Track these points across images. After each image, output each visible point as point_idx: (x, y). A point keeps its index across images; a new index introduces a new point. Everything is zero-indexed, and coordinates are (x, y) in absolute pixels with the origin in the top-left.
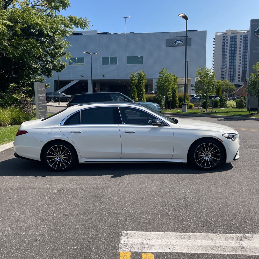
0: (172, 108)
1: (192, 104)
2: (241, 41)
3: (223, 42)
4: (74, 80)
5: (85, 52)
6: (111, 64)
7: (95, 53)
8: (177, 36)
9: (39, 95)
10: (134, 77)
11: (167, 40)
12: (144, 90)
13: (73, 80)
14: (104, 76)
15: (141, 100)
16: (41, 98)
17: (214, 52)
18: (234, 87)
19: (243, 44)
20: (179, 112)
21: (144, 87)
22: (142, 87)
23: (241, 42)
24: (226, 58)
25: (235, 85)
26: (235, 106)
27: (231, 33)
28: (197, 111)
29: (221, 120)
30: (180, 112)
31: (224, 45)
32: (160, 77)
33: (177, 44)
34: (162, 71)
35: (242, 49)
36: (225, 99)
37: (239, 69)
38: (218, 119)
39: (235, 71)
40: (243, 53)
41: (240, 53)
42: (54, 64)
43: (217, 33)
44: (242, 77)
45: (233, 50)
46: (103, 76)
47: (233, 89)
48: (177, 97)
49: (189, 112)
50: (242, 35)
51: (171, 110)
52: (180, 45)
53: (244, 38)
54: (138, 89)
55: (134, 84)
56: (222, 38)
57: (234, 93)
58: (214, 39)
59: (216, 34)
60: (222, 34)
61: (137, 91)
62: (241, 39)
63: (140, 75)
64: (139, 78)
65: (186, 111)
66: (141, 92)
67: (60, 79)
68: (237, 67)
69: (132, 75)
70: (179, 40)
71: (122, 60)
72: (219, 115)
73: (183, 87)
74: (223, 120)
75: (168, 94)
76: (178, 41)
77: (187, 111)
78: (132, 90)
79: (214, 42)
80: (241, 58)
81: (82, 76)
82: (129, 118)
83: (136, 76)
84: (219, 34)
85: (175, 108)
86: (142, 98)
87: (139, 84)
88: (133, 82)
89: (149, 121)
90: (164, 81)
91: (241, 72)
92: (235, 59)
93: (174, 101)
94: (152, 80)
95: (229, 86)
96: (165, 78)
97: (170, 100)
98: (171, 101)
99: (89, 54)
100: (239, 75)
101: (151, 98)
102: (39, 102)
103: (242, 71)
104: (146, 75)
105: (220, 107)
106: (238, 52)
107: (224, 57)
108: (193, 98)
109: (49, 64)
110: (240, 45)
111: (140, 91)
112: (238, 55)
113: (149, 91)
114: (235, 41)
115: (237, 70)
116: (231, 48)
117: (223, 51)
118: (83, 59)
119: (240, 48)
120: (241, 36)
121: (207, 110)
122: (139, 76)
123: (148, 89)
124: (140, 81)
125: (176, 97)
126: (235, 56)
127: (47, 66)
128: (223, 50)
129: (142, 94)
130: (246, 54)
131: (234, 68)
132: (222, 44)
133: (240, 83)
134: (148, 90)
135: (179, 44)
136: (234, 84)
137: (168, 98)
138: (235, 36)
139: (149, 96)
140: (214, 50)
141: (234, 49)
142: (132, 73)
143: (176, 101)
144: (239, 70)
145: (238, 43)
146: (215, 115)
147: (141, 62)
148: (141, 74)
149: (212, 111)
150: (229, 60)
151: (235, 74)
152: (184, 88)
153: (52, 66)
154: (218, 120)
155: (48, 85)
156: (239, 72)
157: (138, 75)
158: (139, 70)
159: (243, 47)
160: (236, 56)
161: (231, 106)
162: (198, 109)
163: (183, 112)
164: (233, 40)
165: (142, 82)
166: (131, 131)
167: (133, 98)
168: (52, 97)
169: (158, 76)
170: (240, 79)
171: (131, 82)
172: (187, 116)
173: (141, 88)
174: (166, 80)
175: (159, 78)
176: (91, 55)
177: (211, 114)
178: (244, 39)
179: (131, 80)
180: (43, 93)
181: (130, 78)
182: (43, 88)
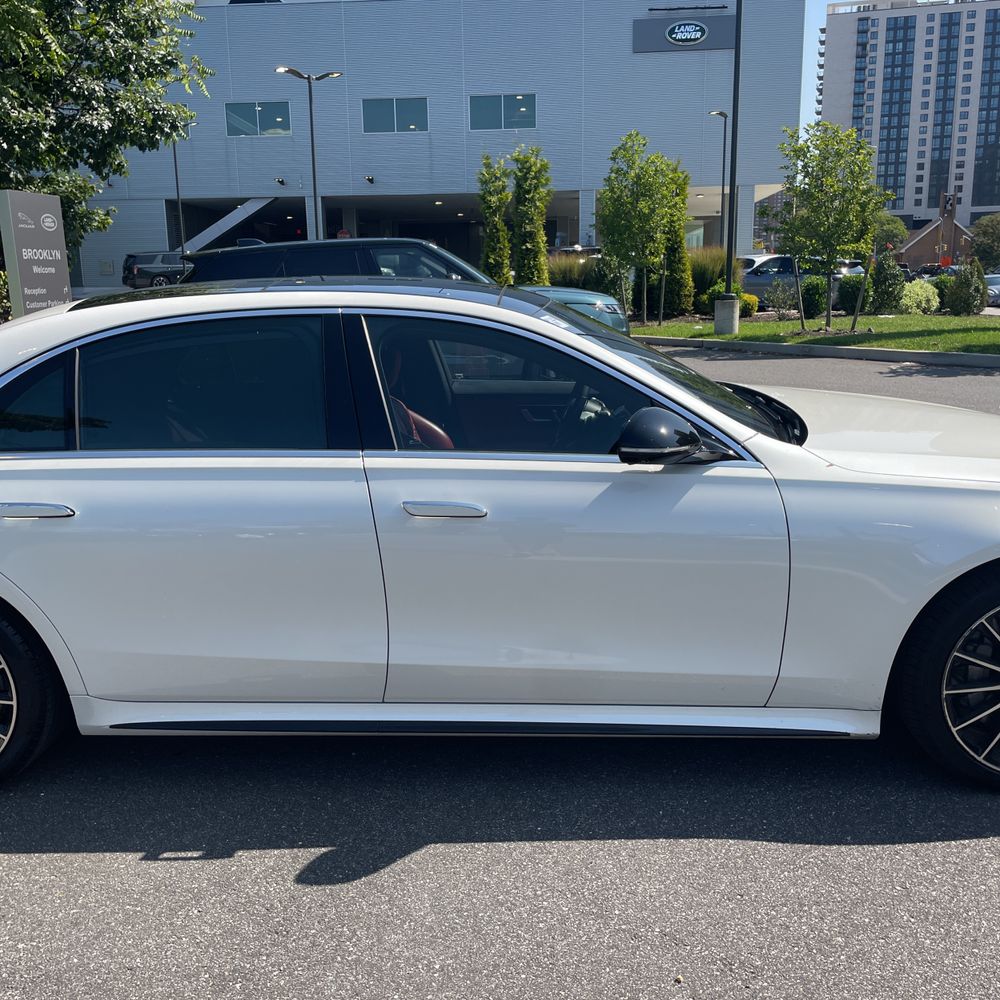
0: (668, 317)
1: (753, 299)
2: (929, 37)
3: (858, 45)
4: (248, 199)
5: (281, 70)
6: (404, 127)
7: (327, 75)
8: (681, 6)
9: (27, 254)
10: (496, 178)
11: (637, 24)
12: (542, 237)
13: (242, 201)
14: (371, 181)
15: (530, 280)
16: (36, 269)
17: (821, 84)
18: (901, 228)
19: (940, 51)
20: (701, 336)
21: (540, 222)
22: (531, 220)
23: (929, 43)
24: (870, 109)
25: (906, 219)
26: (935, 303)
27: (892, 4)
28: (784, 329)
29: (908, 373)
30: (708, 335)
31: (861, 56)
32: (613, 175)
33: (679, 40)
34: (623, 147)
35: (933, 74)
36: (895, 276)
37: (921, 154)
38: (894, 366)
39: (905, 163)
40: (938, 88)
41: (926, 87)
42: (118, 109)
43: (834, 5)
44: (931, 186)
45: (897, 78)
46: (369, 180)
47: (896, 236)
48: (688, 266)
49: (749, 333)
50: (937, 12)
51: (664, 324)
52: (692, 43)
53: (942, 25)
54: (516, 229)
55: (498, 208)
56: (854, 27)
57: (903, 251)
58: (823, 31)
59: (831, 8)
60: (855, 9)
61: (510, 241)
62: (930, 31)
63: (524, 166)
64: (517, 183)
65: (731, 330)
66: (529, 246)
67: (187, 194)
68: (913, 147)
69: (488, 166)
70: (688, 25)
71: (449, 114)
72: (890, 347)
73: (697, 227)
74: (918, 372)
75: (652, 254)
76: (685, 25)
77: (737, 330)
78: (489, 237)
79: (822, 43)
80: (931, 111)
81: (282, 183)
82: (456, 386)
83: (505, 174)
84: (842, 10)
85: (676, 317)
86: (533, 273)
87: (517, 208)
88: (494, 199)
89: (583, 409)
90: (633, 193)
91: (927, 167)
92: (903, 114)
93: (675, 285)
94: (572, 197)
95: (882, 224)
96: (638, 176)
97: (660, 280)
98: (664, 283)
99: (300, 76)
100: (920, 179)
101: (570, 271)
102: (27, 291)
103: (933, 162)
104: (550, 166)
105: (877, 311)
106: (917, 85)
107: (862, 106)
108: (749, 273)
109: (96, 109)
110: (928, 56)
111: (525, 242)
112: (916, 98)
113: (563, 243)
114: (908, 40)
115: (912, 158)
116: (889, 70)
117: (859, 82)
118: (282, 108)
119: (928, 68)
120: (931, 18)
121: (828, 324)
122: (520, 171)
123: (558, 234)
124: (521, 196)
125: (684, 264)
126: (904, 102)
127: (88, 119)
128: (858, 78)
129: (535, 253)
130: (950, 92)
131: (898, 151)
132: (853, 50)
133: (921, 213)
134: (557, 241)
135: (687, 40)
136: (902, 217)
137: (650, 271)
138: (906, 18)
139: (562, 261)
140: (820, 78)
141: (903, 71)
142: (487, 158)
143: (681, 284)
144: (921, 161)
145: (919, 47)
146: (875, 347)
147: (529, 121)
148: (526, 162)
149: (853, 328)
150: (883, 116)
151: (904, 175)
152: (702, 230)
153: (109, 119)
154: (894, 373)
155: (107, 214)
156: (921, 167)
157: (514, 167)
158: (517, 144)
159: (939, 63)
160: (910, 102)
161: (918, 307)
162: (780, 320)
163: (718, 333)
164: (900, 34)
165: (532, 200)
166: (456, 506)
167: (493, 271)
168: (156, 271)
169: (605, 168)
170: (924, 196)
171: (483, 198)
172: (740, 351)
173: (528, 228)
174: (642, 188)
175: (608, 180)
176: (310, 83)
177: (854, 344)
178: (942, 32)
179: (481, 192)
180: (51, 247)
181: (479, 185)
182: (50, 220)
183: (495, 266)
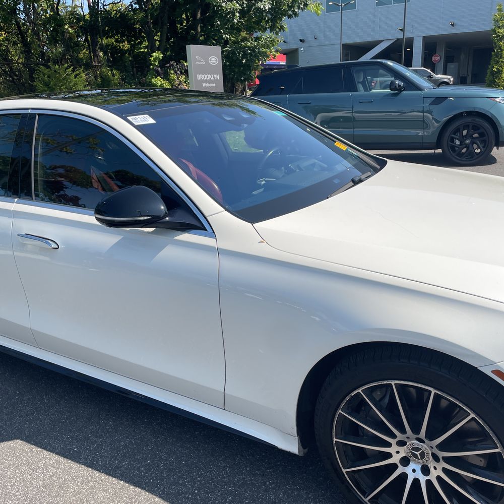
4: (383, 41)
9: (200, 77)
13: (380, 42)
14: (453, 25)
16: (204, 85)
46: (451, 24)
69: (500, 10)
81: (402, 30)
142: (500, 5)
171: (494, 31)
179: (494, 27)
180: (213, 73)
181: (493, 22)
182: (214, 59)
183: (496, 73)
